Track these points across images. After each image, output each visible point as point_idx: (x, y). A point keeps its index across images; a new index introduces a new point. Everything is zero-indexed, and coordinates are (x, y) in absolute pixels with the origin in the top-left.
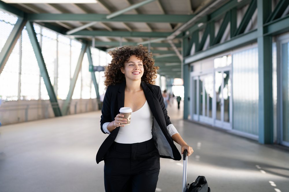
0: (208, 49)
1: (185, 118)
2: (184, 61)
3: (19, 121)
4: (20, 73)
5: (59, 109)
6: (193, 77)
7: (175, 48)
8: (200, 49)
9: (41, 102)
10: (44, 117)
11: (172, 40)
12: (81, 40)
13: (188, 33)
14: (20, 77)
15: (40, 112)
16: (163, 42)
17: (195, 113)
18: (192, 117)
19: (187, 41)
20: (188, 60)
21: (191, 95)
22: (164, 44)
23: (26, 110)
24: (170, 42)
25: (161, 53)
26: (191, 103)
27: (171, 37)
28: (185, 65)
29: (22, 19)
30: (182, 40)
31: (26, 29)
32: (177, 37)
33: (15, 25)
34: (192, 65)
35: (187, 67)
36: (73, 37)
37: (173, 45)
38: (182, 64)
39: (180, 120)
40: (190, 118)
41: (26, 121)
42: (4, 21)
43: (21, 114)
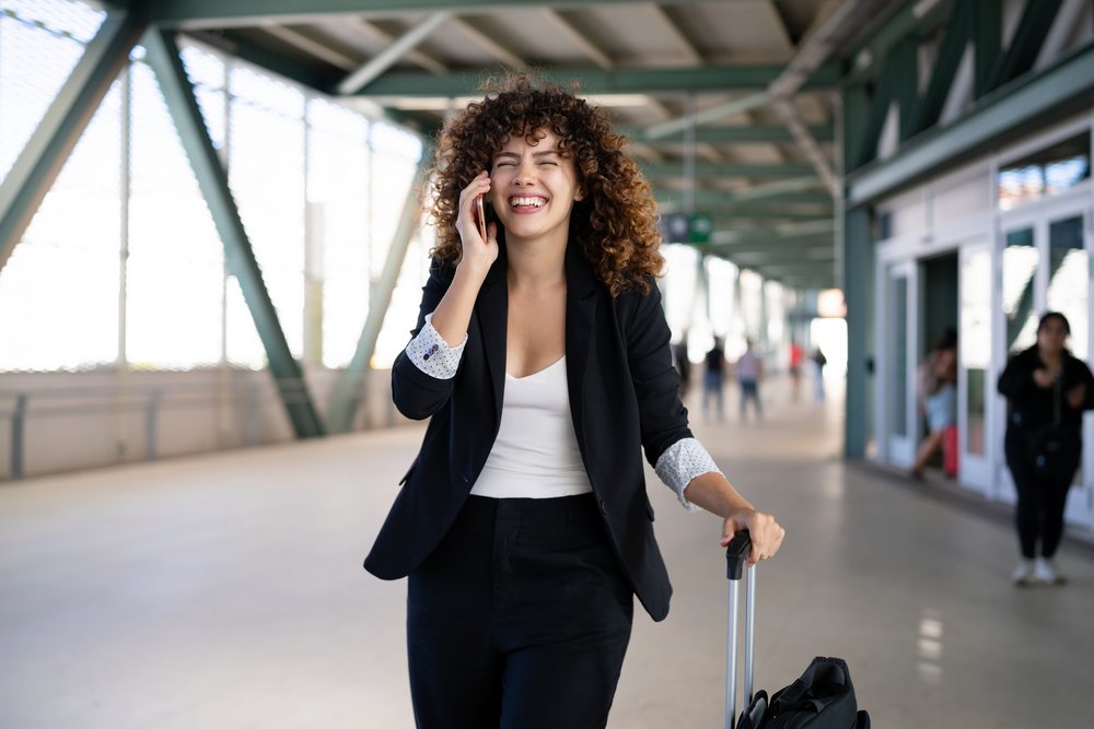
0: (965, 117)
1: (853, 451)
2: (847, 191)
3: (119, 459)
4: (125, 254)
5: (309, 406)
6: (889, 267)
7: (806, 145)
8: (922, 124)
9: (228, 377)
10: (247, 440)
11: (790, 98)
12: (413, 124)
13: (864, 60)
14: (124, 268)
15: (227, 420)
16: (755, 114)
17: (901, 430)
18: (887, 449)
19: (860, 97)
20: (865, 188)
21: (880, 349)
22: (760, 126)
23: (151, 410)
24: (784, 111)
25: (756, 174)
26: (880, 386)
27: (786, 83)
28: (852, 210)
29: (120, 16)
30: (836, 98)
31: (147, 61)
32: (812, 83)
33: (90, 46)
34: (882, 208)
35: (862, 218)
36: (369, 105)
37: (797, 129)
38: (839, 207)
39: (831, 460)
40: (873, 451)
41: (151, 456)
42: (40, 25)
43: (129, 428)
